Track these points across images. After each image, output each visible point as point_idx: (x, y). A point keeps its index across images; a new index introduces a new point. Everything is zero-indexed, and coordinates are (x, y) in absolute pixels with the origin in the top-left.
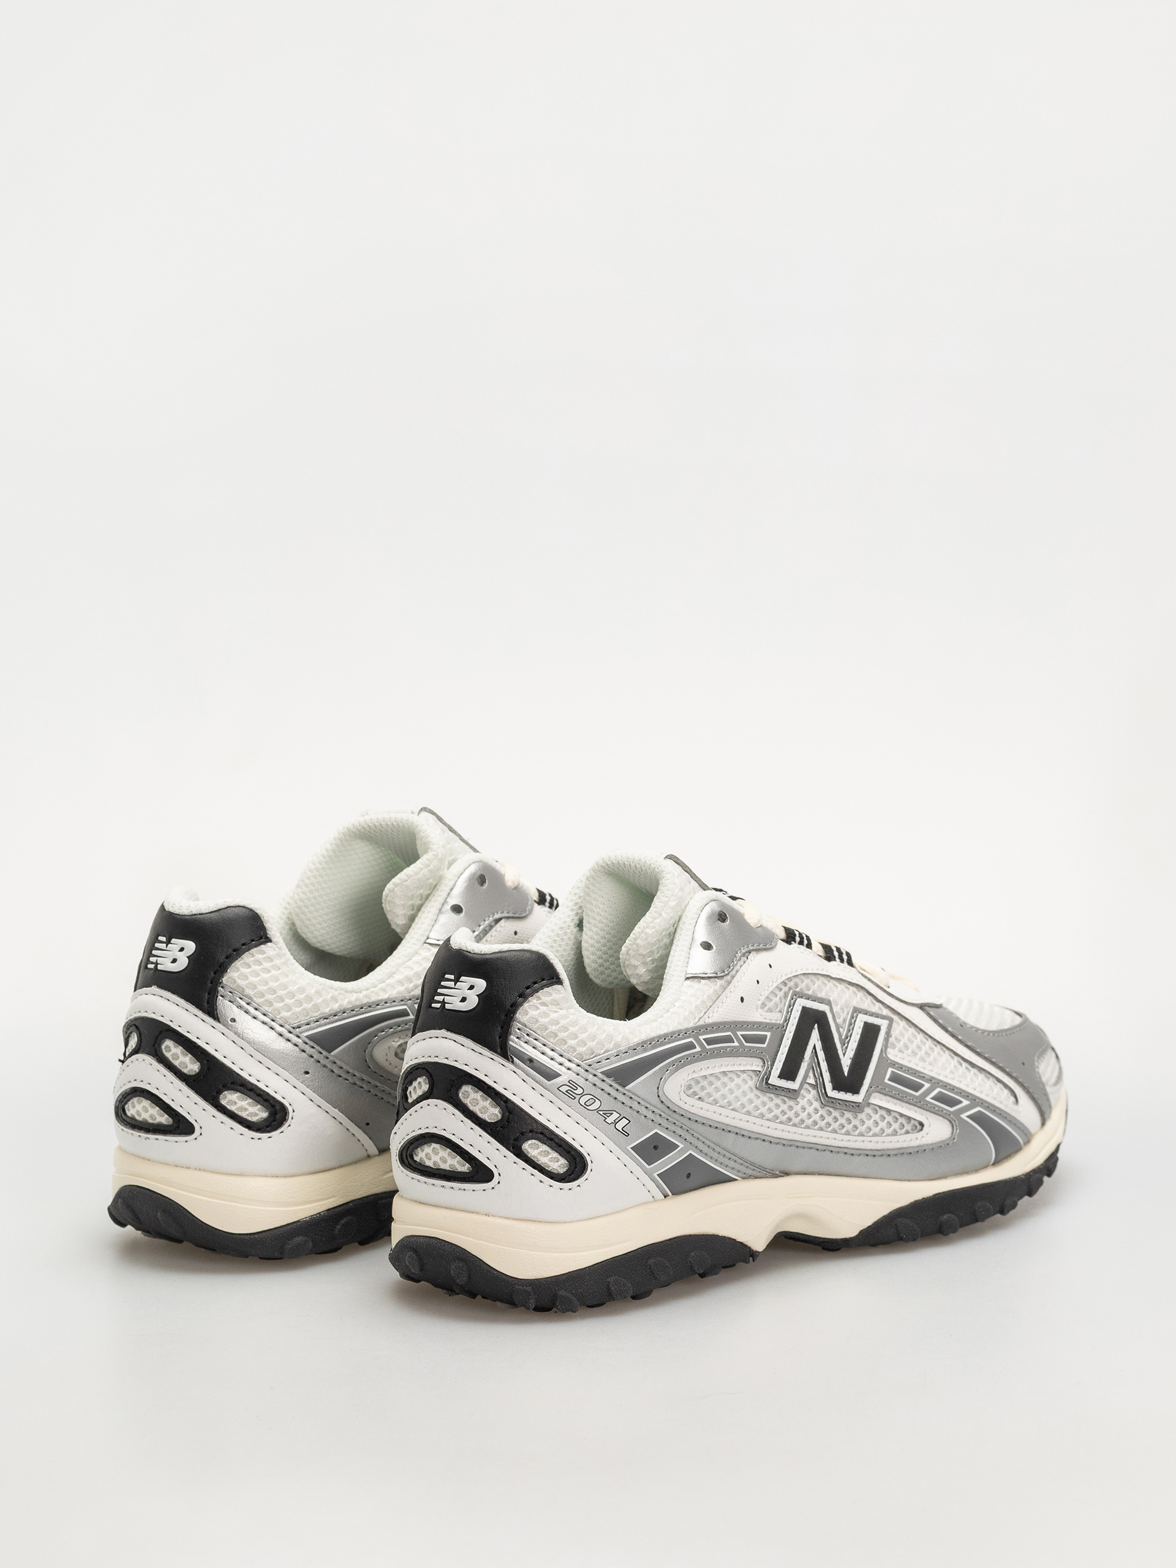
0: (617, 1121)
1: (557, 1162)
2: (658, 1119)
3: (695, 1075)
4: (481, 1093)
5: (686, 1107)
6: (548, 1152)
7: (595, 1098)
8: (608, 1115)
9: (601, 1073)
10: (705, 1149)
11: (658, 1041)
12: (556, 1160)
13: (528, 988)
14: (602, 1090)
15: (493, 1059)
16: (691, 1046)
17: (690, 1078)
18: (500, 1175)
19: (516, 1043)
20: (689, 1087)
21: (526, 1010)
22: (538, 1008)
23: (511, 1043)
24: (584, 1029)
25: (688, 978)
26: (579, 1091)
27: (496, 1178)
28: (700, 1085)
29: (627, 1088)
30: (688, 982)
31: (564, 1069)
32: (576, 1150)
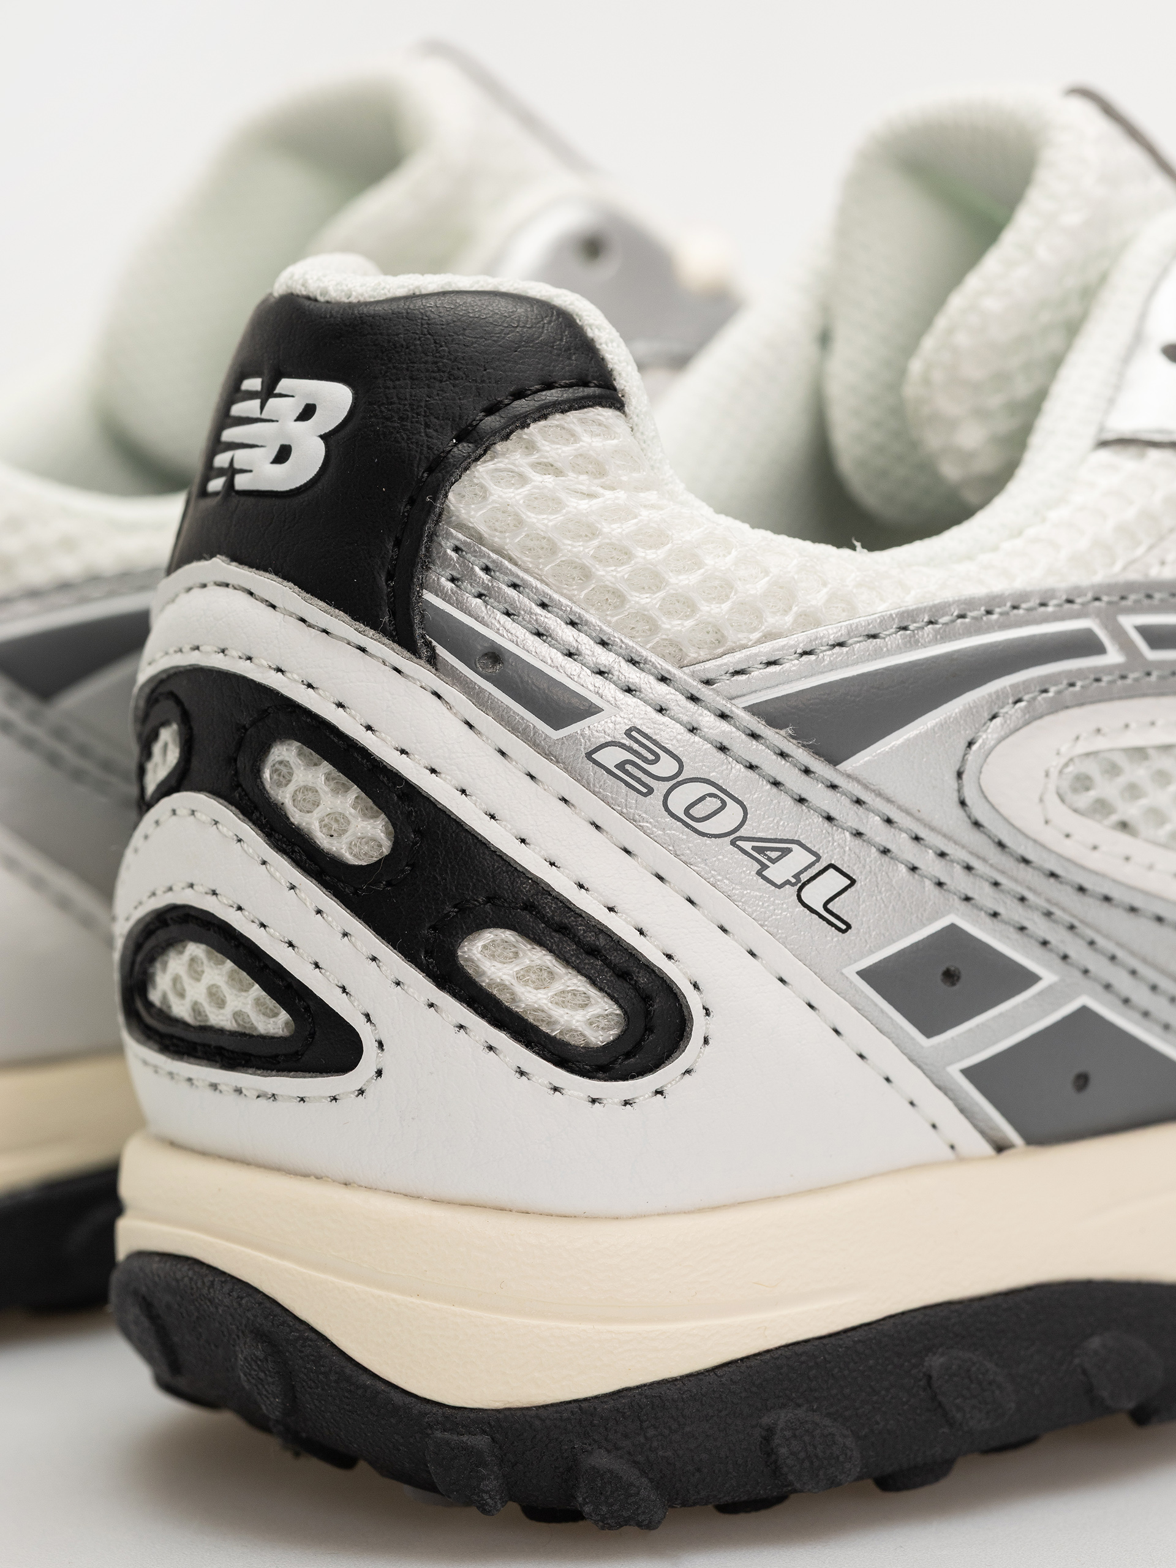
0: (804, 877)
1: (584, 1006)
2: (959, 881)
3: (1100, 744)
4: (326, 767)
5: (1068, 848)
6: (551, 973)
7: (723, 795)
8: (774, 855)
9: (745, 708)
10: (1142, 997)
11: (962, 616)
12: (580, 1000)
13: (491, 410)
14: (751, 767)
15: (363, 650)
16: (1087, 645)
17: (1082, 748)
18: (381, 1045)
19: (446, 598)
20: (1083, 783)
21: (482, 487)
22: (523, 479)
23: (428, 596)
24: (690, 559)
25: (1104, 444)
26: (666, 767)
27: (370, 1058)
28: (1122, 780)
29: (848, 765)
30: (1105, 455)
31: (610, 691)
32: (649, 968)
